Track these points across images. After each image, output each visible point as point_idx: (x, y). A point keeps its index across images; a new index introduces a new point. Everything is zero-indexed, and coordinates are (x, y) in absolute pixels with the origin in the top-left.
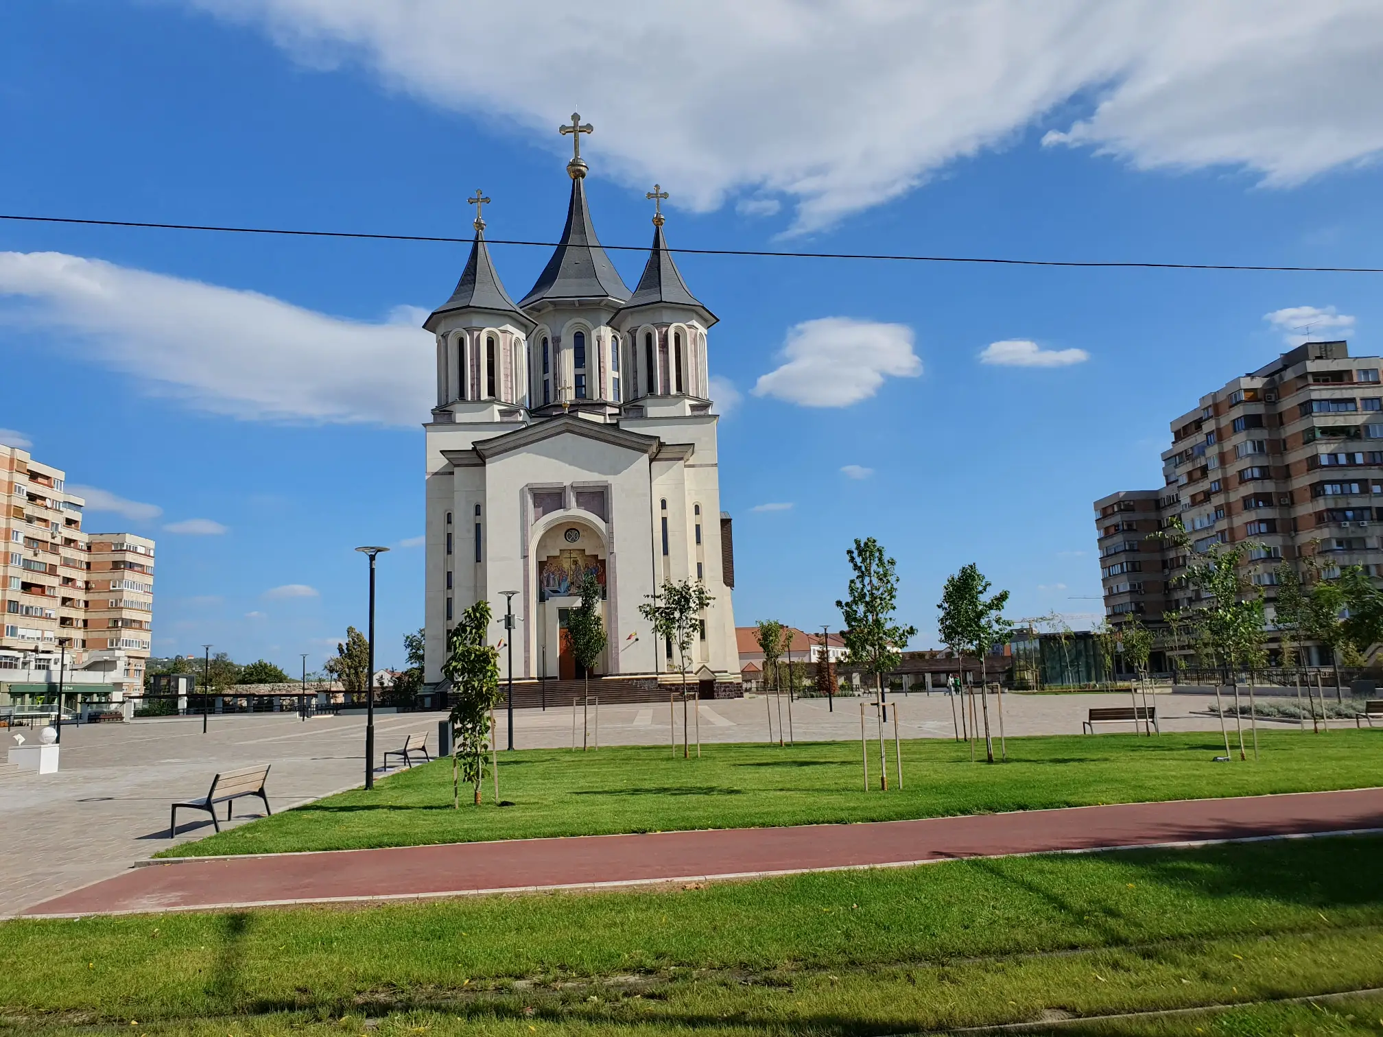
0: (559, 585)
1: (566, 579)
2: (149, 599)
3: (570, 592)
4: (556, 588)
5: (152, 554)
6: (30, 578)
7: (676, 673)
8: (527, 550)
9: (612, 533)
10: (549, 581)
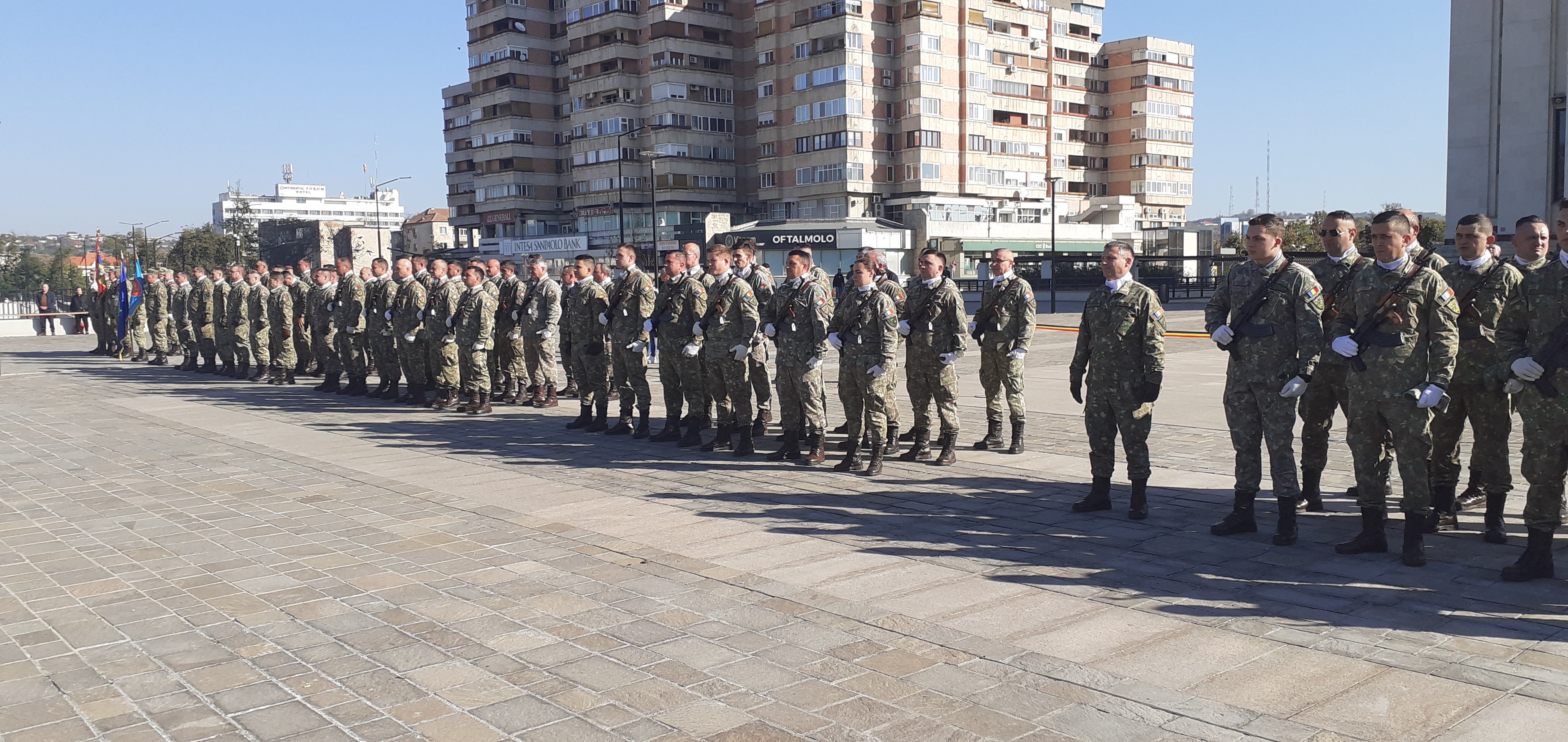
2: (1189, 126)
5: (1190, 64)
6: (1004, 105)
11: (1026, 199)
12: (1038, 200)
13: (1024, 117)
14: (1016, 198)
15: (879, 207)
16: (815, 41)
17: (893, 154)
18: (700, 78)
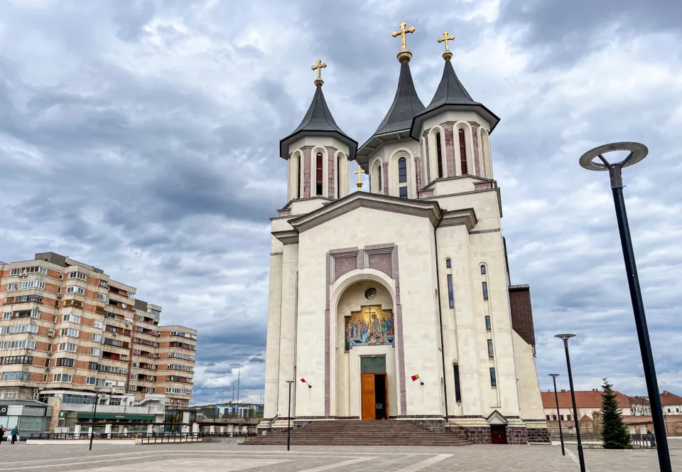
0: (361, 335)
1: (367, 331)
3: (370, 342)
4: (359, 339)
6: (109, 349)
7: (465, 417)
8: (328, 305)
9: (398, 288)
10: (352, 334)
11: (115, 394)
12: (120, 394)
13: (118, 355)
14: (110, 394)
15: (36, 394)
16: (16, 312)
17: (48, 369)
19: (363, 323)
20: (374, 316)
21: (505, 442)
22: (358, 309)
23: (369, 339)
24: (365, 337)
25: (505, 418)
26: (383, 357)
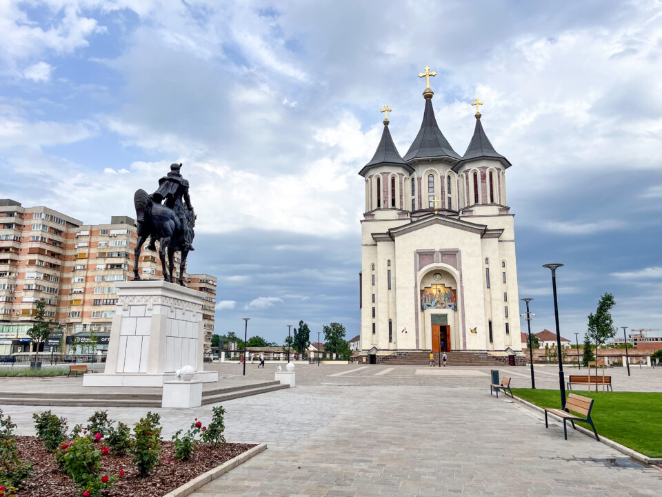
0: (431, 302)
1: (435, 299)
3: (437, 306)
4: (429, 304)
7: (496, 351)
8: (416, 284)
9: (461, 276)
10: (425, 300)
16: (108, 264)
18: (48, 272)
19: (432, 294)
20: (440, 291)
21: (514, 365)
22: (429, 286)
23: (436, 304)
24: (433, 303)
25: (515, 351)
26: (445, 316)
